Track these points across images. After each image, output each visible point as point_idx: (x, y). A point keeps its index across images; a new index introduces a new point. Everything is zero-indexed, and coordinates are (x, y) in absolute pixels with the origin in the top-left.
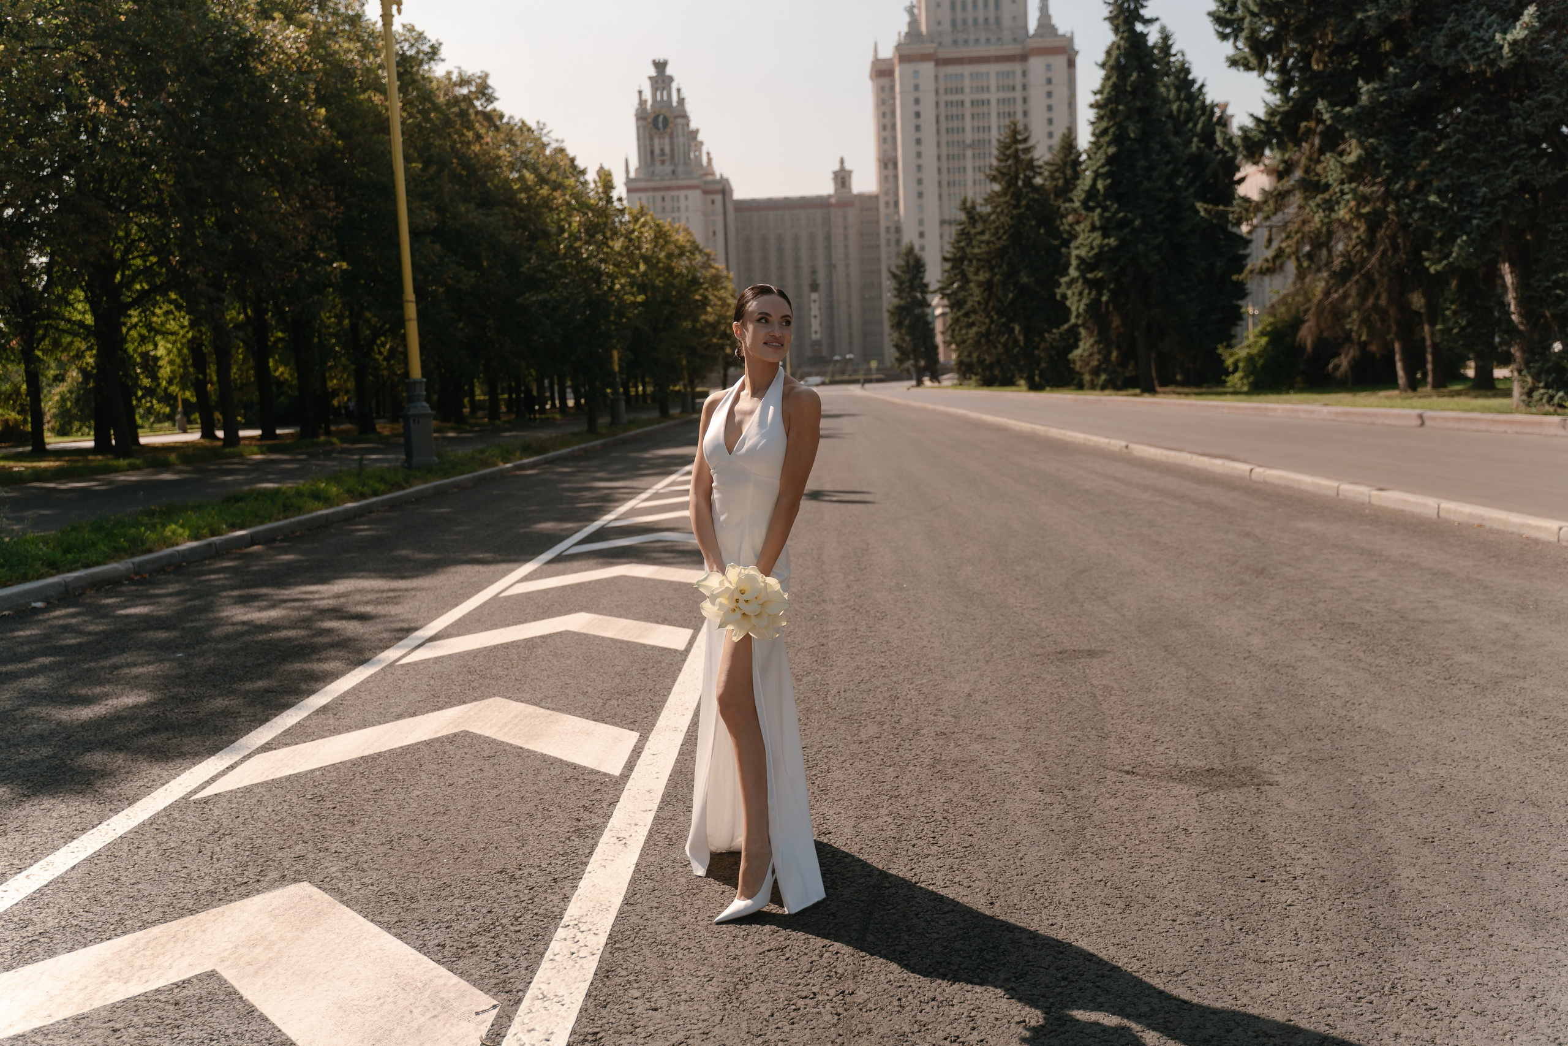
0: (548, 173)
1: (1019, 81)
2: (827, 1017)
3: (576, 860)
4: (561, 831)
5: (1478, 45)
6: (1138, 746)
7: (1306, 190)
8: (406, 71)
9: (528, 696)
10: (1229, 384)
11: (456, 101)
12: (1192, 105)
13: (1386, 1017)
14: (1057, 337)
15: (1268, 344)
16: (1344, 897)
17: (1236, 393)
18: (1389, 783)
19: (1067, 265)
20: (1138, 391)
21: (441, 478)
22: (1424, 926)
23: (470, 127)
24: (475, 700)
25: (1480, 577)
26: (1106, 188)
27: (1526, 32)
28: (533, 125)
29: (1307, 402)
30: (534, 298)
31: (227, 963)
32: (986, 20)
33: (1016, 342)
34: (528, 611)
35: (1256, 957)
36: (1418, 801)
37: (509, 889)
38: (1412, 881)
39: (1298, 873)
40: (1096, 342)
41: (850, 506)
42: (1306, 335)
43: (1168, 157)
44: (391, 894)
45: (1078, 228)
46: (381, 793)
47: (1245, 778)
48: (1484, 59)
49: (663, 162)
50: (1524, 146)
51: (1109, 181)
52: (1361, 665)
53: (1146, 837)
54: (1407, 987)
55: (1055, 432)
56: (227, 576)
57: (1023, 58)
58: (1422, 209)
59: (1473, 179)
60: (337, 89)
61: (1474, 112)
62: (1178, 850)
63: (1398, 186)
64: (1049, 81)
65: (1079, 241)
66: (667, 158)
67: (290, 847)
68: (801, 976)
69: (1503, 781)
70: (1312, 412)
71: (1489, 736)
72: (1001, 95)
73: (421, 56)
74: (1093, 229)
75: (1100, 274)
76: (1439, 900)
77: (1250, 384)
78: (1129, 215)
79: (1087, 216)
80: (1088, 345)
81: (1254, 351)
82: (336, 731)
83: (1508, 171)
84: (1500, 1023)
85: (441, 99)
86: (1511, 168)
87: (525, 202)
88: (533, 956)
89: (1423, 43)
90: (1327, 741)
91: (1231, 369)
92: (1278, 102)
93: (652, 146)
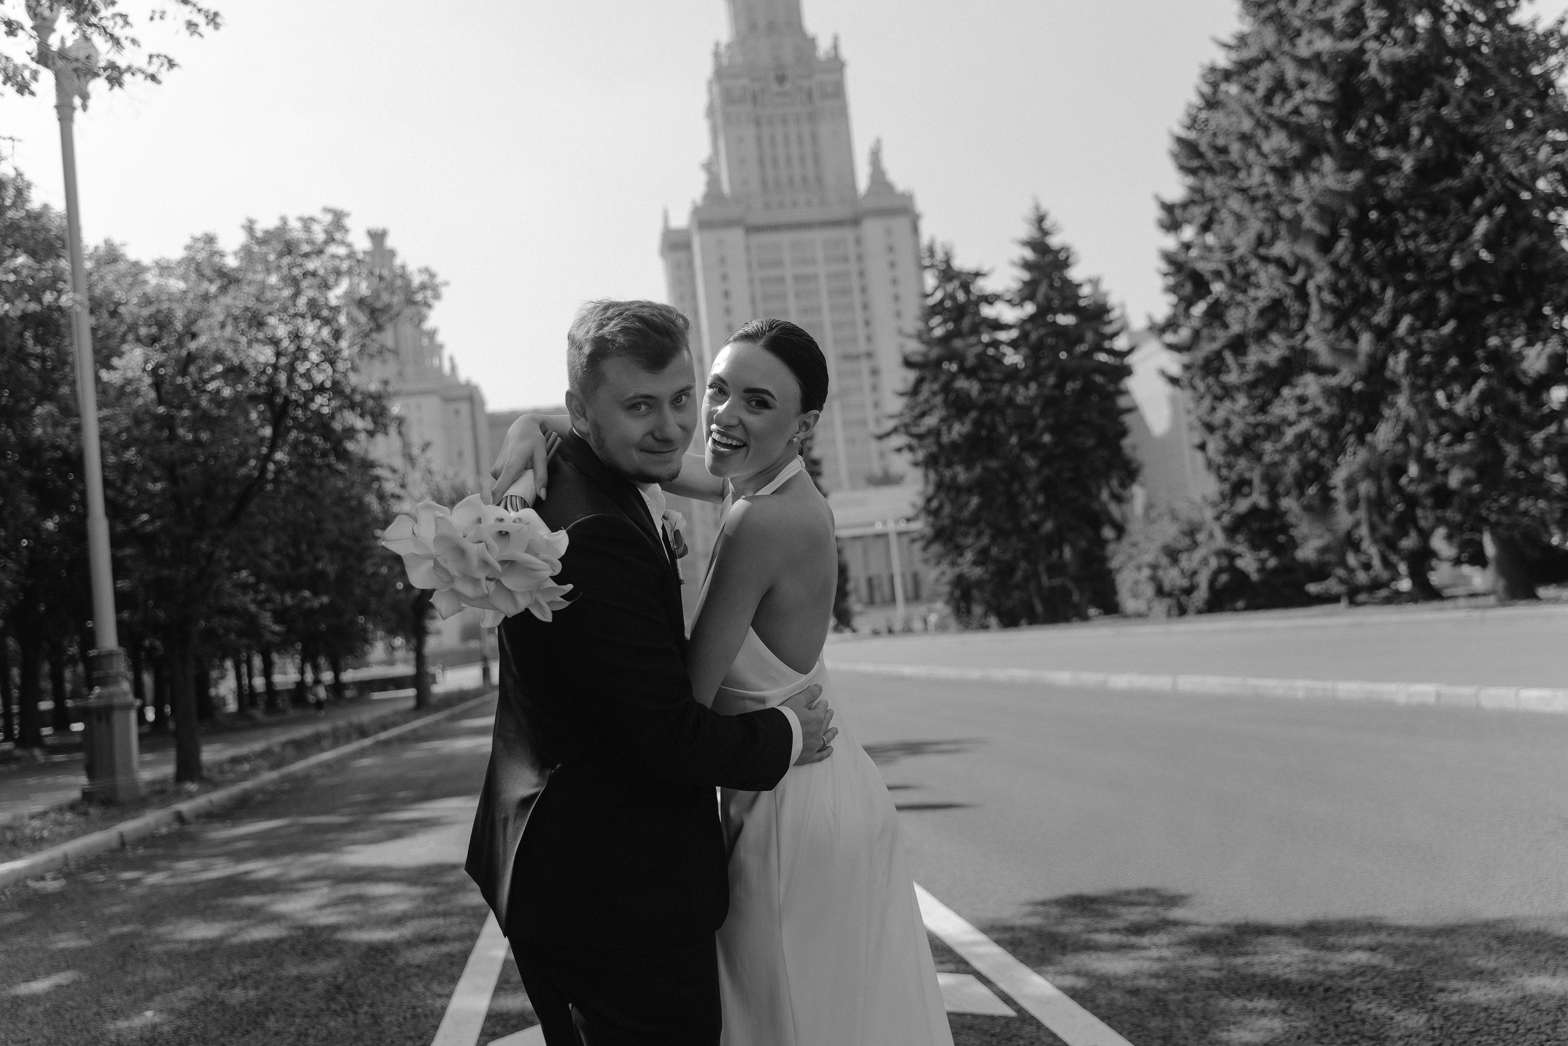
1: (852, 251)
32: (804, 179)
57: (855, 222)
64: (891, 249)
72: (831, 268)
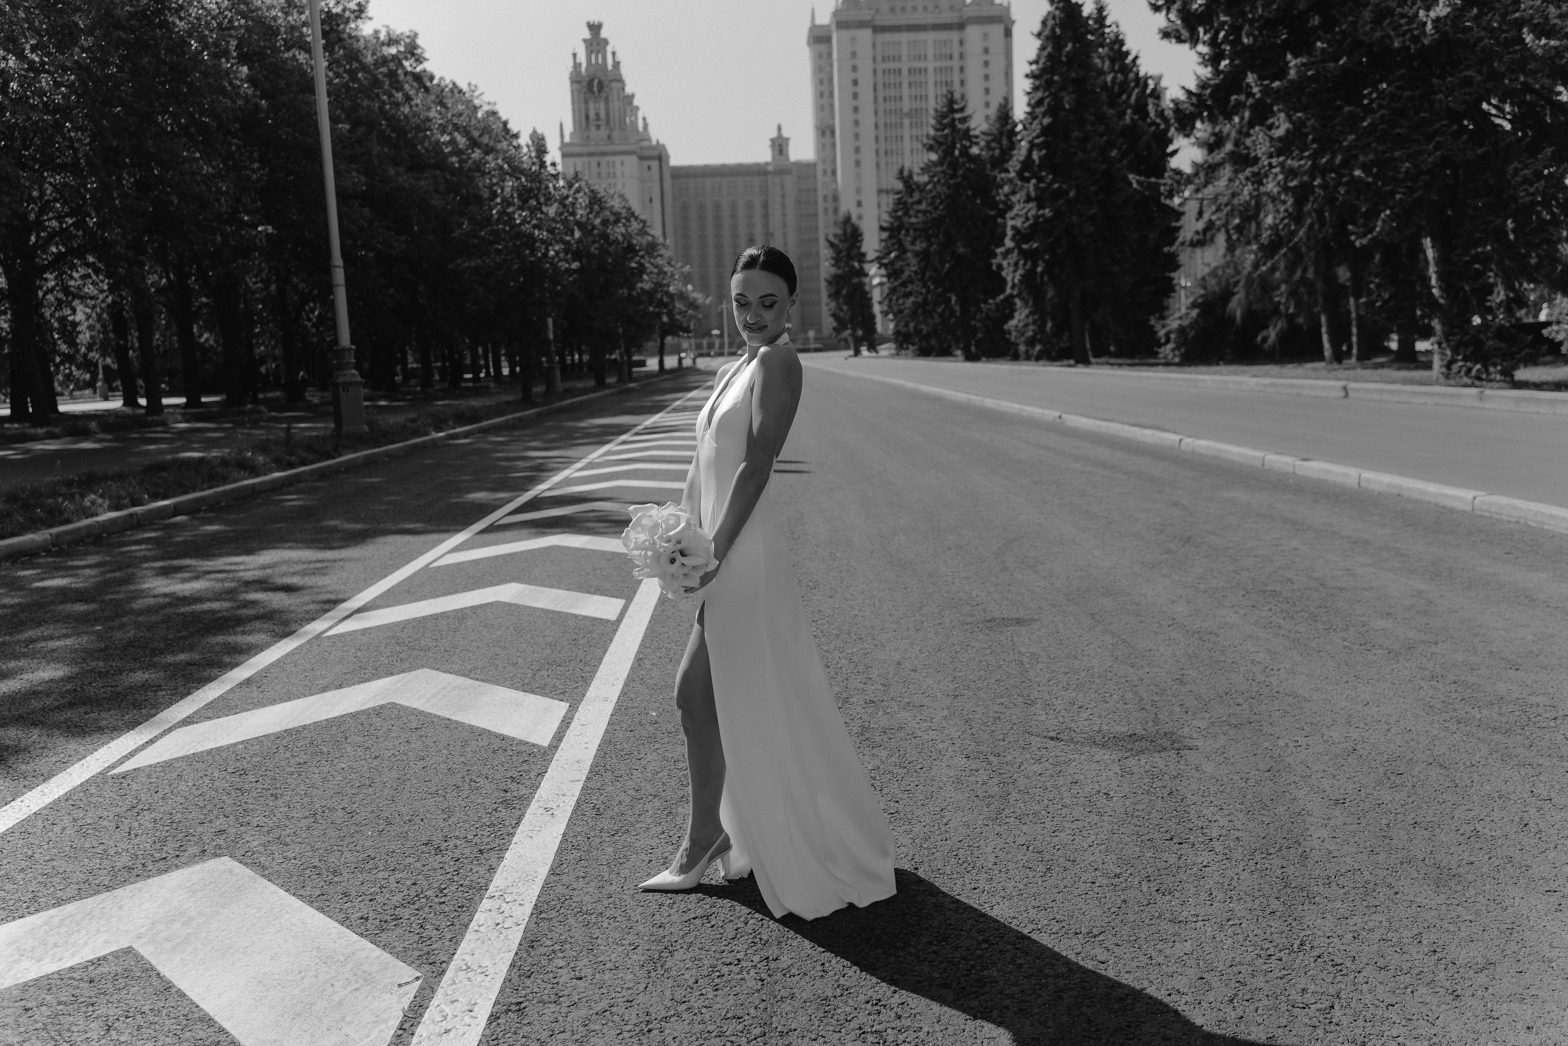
0: (480, 136)
1: (956, 49)
2: (751, 983)
3: (504, 831)
4: (488, 802)
5: (1403, 21)
6: (1063, 713)
7: (1235, 163)
8: (332, 29)
9: (456, 667)
10: (1161, 356)
11: (385, 61)
12: (1126, 76)
13: (1294, 974)
14: (993, 307)
15: (1199, 315)
16: (1258, 857)
17: (1167, 364)
18: (1304, 746)
19: (1004, 235)
20: (1072, 362)
21: (372, 448)
22: (1334, 885)
23: (400, 88)
24: (403, 671)
25: (1398, 545)
26: (1040, 158)
27: (1449, 9)
28: (464, 87)
29: (1236, 374)
30: (467, 264)
31: (144, 940)
33: (952, 313)
34: (458, 581)
35: (1172, 917)
36: (1331, 763)
37: (434, 861)
38: (1323, 841)
39: (1215, 835)
40: (1031, 313)
41: (785, 475)
42: (1236, 306)
43: (1102, 129)
44: (314, 867)
45: (1014, 199)
46: (305, 766)
47: (1166, 743)
48: (1408, 36)
49: (598, 127)
50: (1445, 122)
51: (1044, 152)
52: (1282, 632)
53: (1068, 801)
54: (1315, 944)
55: (990, 403)
56: (149, 547)
57: (961, 26)
58: (1347, 183)
59: (1397, 154)
60: (260, 46)
61: (1398, 88)
62: (1100, 814)
63: (1324, 160)
64: (986, 51)
65: (1015, 211)
66: (602, 123)
67: (210, 822)
68: (726, 943)
69: (1413, 744)
70: (1240, 383)
71: (1401, 699)
72: (939, 64)
73: (347, 14)
74: (1028, 200)
75: (1035, 245)
76: (1348, 860)
77: (1182, 355)
78: (1064, 186)
79: (1022, 186)
80: (1023, 316)
81: (1186, 322)
82: (260, 704)
83: (1431, 147)
84: (1402, 978)
85: (369, 59)
86: (1433, 143)
87: (457, 165)
88: (458, 927)
89: (1350, 18)
90: (1246, 706)
91: (1163, 341)
92: (1209, 76)
93: (587, 110)
